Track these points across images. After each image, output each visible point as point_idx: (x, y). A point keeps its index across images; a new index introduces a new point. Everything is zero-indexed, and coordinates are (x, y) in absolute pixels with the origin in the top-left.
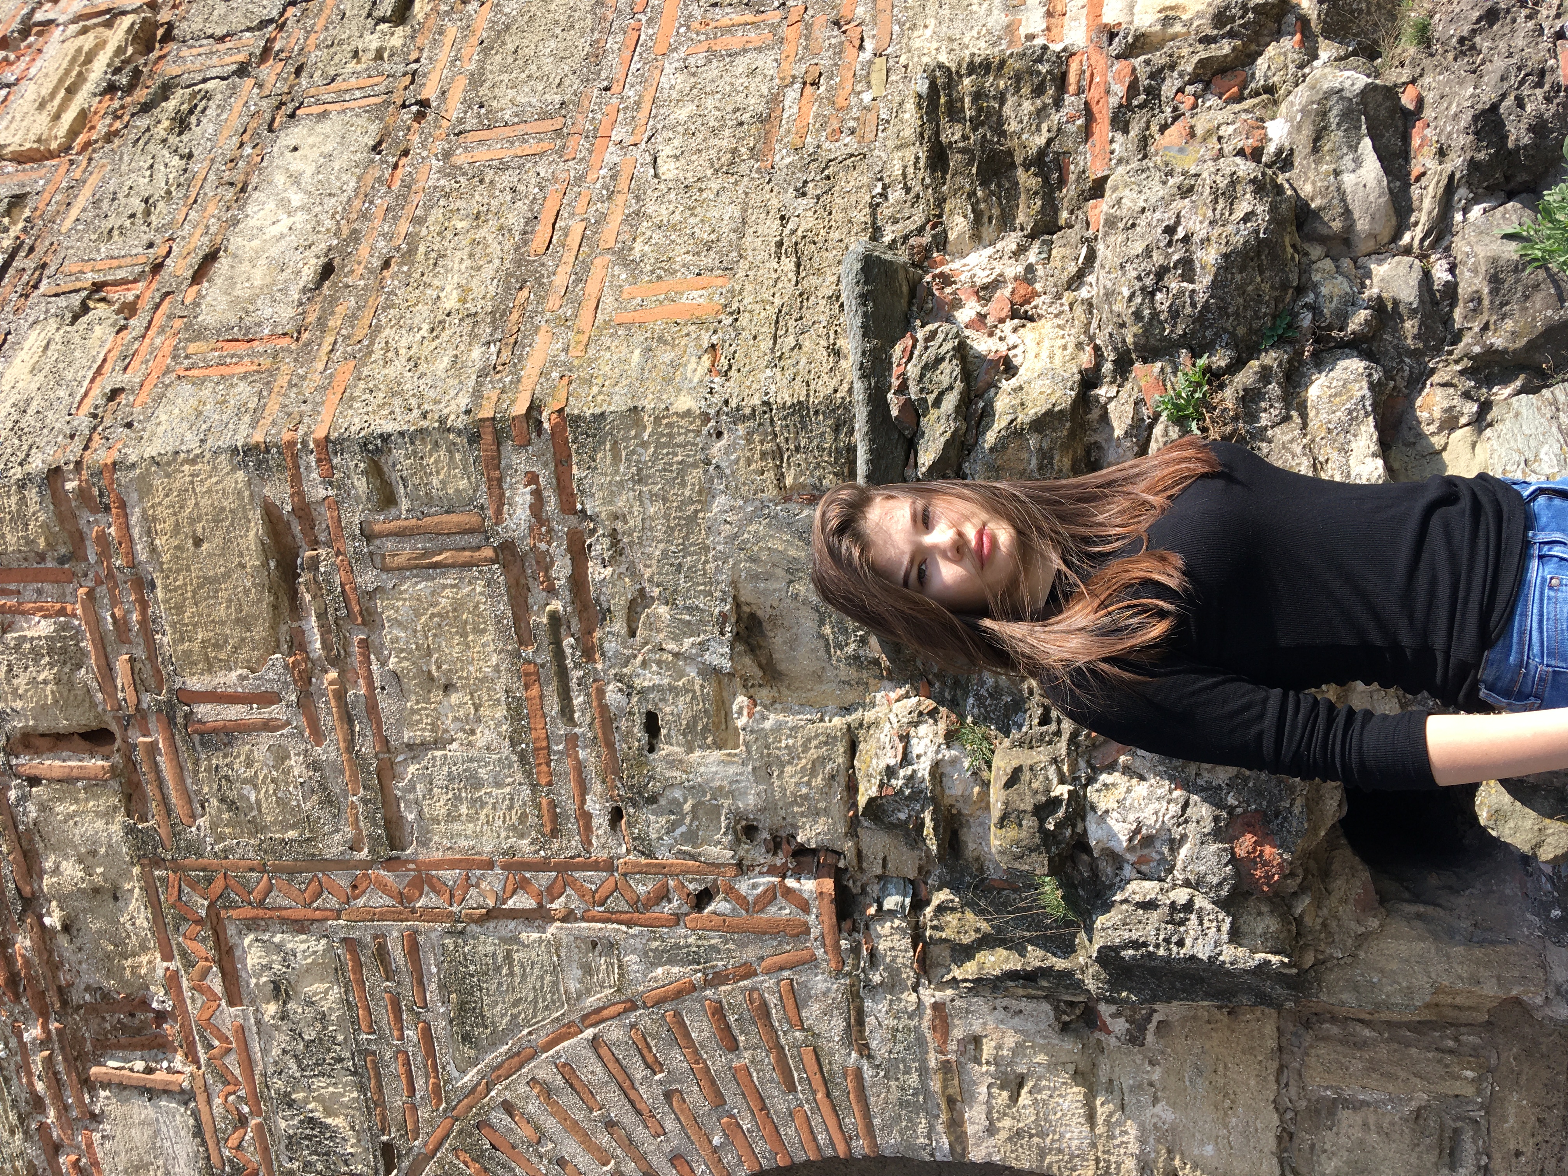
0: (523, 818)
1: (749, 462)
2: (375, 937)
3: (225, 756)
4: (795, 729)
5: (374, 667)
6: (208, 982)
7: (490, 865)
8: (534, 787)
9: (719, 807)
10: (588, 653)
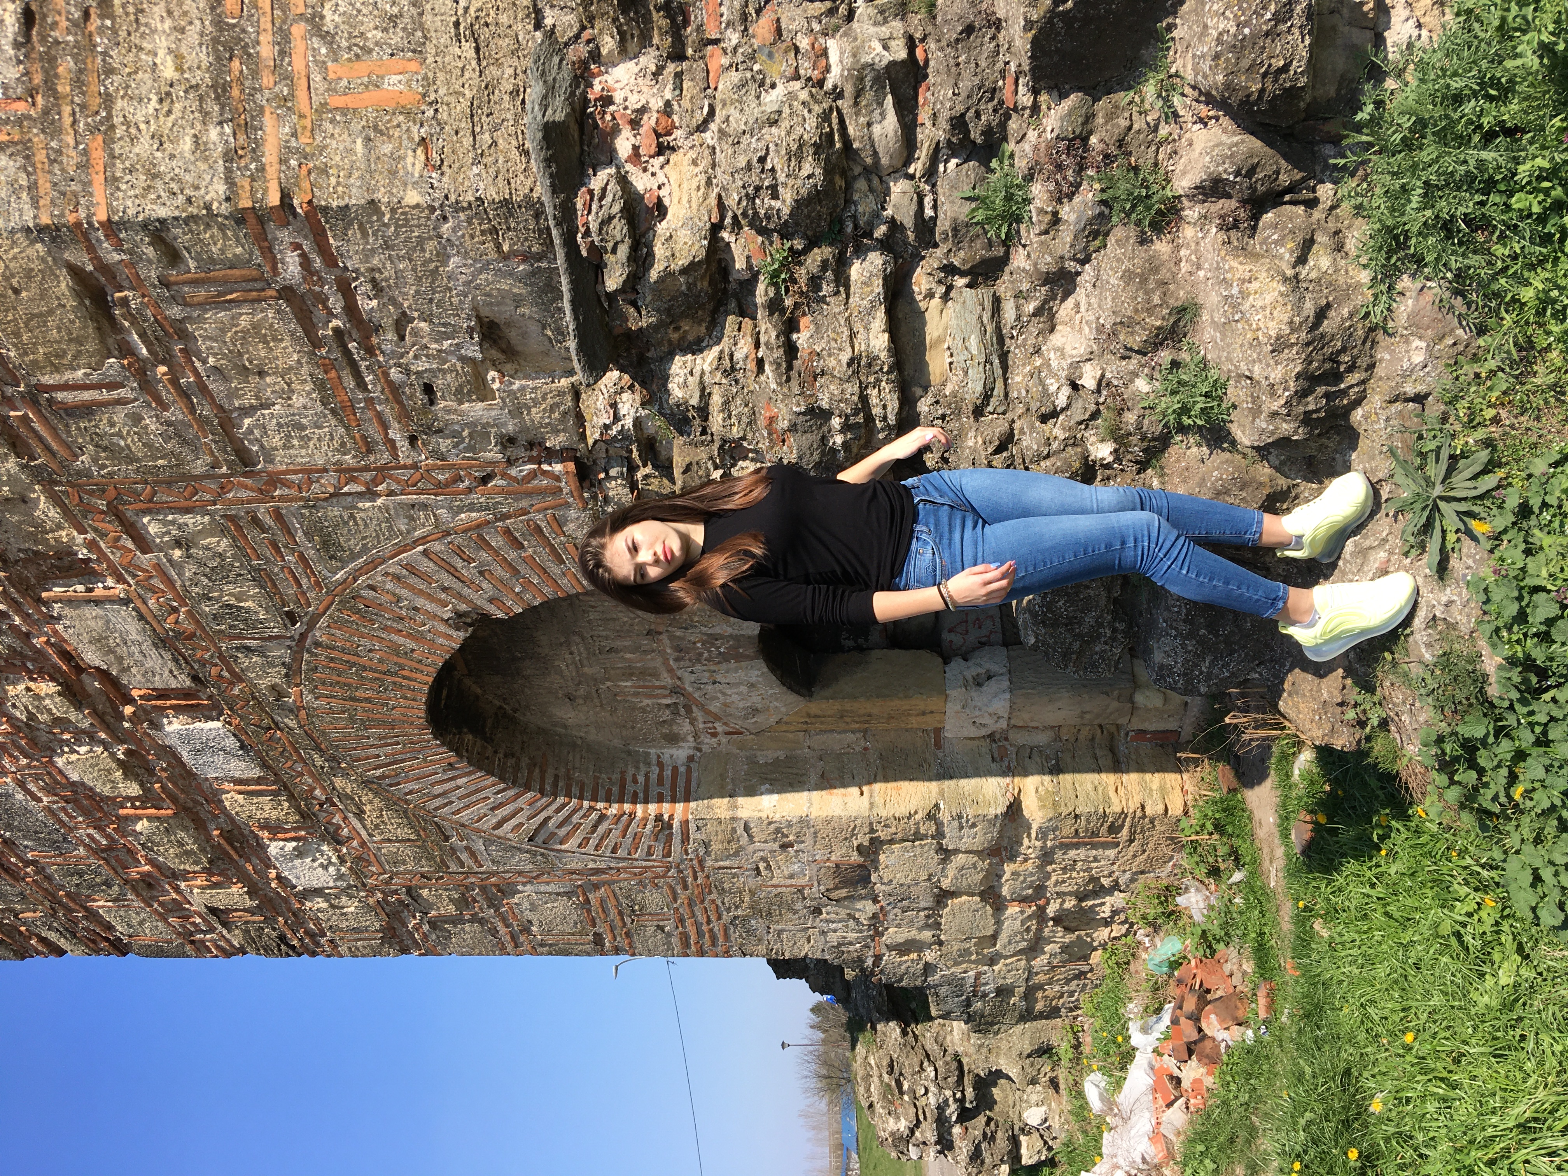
0: (343, 444)
1: (472, 237)
2: (247, 513)
3: (90, 421)
4: (536, 388)
5: (198, 364)
6: (121, 542)
7: (326, 471)
8: (347, 428)
9: (488, 434)
10: (370, 351)
